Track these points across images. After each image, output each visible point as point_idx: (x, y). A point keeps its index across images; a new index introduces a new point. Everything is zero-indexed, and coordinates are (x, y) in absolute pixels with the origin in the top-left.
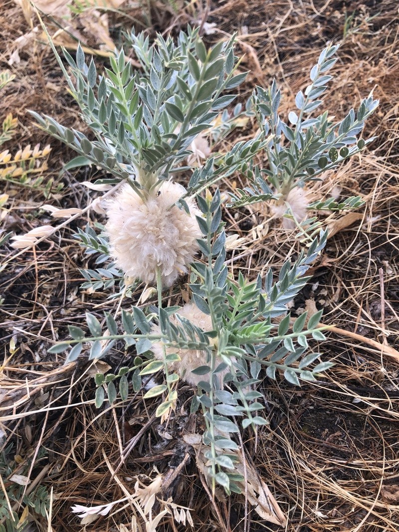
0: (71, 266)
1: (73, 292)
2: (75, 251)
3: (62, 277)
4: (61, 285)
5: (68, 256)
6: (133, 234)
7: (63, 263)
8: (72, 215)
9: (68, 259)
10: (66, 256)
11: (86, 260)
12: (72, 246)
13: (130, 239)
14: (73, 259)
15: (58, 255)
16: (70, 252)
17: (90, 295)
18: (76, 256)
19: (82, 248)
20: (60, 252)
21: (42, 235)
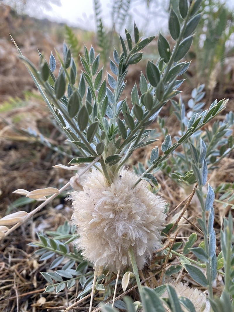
0: (20, 282)
1: (24, 307)
2: (24, 268)
3: (13, 293)
4: (12, 302)
5: (18, 273)
6: (105, 215)
7: (14, 280)
8: (47, 197)
9: (17, 276)
10: (16, 274)
11: (34, 274)
12: (21, 263)
13: (103, 220)
14: (22, 275)
15: (8, 274)
16: (19, 269)
17: (41, 307)
18: (24, 272)
19: (30, 263)
20: (10, 271)
21: (15, 221)
